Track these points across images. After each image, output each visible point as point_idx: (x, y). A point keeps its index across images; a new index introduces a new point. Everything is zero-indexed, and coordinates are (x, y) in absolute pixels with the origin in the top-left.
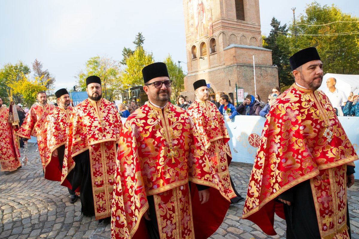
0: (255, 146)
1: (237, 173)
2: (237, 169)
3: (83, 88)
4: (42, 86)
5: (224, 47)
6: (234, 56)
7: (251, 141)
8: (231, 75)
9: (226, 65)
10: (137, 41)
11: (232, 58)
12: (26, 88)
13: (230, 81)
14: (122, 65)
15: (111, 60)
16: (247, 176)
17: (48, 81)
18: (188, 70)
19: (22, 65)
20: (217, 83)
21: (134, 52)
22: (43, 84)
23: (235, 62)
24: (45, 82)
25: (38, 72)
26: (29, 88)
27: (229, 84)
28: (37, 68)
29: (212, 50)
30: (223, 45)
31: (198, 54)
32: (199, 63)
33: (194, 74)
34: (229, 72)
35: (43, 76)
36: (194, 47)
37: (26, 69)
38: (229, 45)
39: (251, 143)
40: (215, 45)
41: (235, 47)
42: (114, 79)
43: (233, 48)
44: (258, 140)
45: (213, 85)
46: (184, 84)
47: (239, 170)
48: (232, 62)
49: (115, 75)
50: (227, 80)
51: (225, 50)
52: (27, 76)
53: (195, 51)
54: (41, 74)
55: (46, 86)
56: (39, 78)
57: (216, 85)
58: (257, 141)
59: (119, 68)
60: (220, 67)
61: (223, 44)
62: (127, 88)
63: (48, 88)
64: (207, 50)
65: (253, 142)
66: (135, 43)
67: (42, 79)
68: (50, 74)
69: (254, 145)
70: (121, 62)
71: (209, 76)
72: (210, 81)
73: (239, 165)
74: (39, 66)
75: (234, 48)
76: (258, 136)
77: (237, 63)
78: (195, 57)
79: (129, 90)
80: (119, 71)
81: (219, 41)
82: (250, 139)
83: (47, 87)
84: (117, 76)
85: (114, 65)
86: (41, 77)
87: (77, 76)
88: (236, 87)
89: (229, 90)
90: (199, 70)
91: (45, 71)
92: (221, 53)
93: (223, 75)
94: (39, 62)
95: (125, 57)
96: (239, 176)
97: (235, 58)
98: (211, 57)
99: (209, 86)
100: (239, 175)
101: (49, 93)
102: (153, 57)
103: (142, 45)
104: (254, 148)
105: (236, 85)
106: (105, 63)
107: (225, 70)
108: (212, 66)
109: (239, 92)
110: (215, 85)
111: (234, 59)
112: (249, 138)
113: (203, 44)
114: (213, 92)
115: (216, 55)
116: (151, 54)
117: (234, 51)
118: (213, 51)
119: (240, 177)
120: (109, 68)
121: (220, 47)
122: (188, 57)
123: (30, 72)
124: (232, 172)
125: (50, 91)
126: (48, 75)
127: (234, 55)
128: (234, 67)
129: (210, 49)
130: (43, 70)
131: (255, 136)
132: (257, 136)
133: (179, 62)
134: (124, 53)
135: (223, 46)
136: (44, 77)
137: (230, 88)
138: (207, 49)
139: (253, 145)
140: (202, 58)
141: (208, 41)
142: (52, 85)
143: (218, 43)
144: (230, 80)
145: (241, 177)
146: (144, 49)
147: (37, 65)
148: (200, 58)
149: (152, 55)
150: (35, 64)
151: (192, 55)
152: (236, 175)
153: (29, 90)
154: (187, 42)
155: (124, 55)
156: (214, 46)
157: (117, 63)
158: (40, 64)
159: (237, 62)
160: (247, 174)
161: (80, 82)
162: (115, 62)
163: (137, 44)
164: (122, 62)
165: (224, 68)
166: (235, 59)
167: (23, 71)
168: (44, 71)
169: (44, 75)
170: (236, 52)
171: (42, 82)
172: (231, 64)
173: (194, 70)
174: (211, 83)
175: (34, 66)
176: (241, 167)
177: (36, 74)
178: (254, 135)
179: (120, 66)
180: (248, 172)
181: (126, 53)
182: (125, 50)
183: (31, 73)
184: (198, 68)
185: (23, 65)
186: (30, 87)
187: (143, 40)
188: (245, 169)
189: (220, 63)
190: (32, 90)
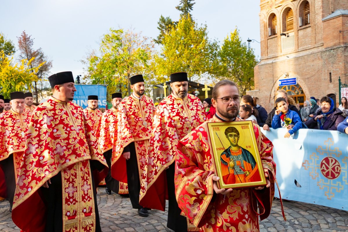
0: (330, 177)
1: (296, 218)
2: (298, 212)
3: (94, 79)
4: (31, 74)
5: (323, 16)
6: (340, 32)
7: (325, 169)
8: (333, 63)
9: (325, 46)
10: (182, 5)
11: (336, 34)
12: (7, 76)
13: (330, 73)
14: (157, 44)
15: (140, 36)
16: (310, 223)
17: (40, 66)
18: (262, 55)
19: (3, 40)
20: (308, 76)
21: (177, 23)
22: (33, 71)
23: (342, 41)
24: (37, 67)
25: (26, 51)
26: (12, 76)
27: (329, 79)
28: (24, 45)
29: (303, 20)
30: (323, 12)
31: (279, 28)
32: (279, 43)
33: (270, 61)
34: (331, 59)
35: (33, 58)
36: (273, 16)
37: (8, 47)
38: (333, 12)
39: (325, 173)
40: (309, 13)
41: (343, 15)
42: (143, 66)
43: (339, 16)
44: (336, 168)
45: (302, 81)
46: (255, 78)
47: (301, 214)
48: (337, 41)
49: (145, 61)
50: (326, 71)
51: (324, 21)
52: (9, 57)
53: (274, 22)
54: (31, 55)
55: (38, 74)
56: (28, 61)
57: (307, 80)
58: (334, 169)
59: (152, 49)
60: (315, 50)
61: (321, 10)
62: (161, 82)
63: (41, 77)
64: (295, 21)
65: (327, 171)
66: (179, 9)
67: (32, 62)
68: (45, 55)
69: (329, 175)
70: (155, 40)
71: (296, 65)
72: (298, 73)
73: (304, 206)
74: (28, 42)
75: (341, 18)
76: (336, 161)
77: (345, 43)
78: (273, 32)
79: (165, 84)
80: (152, 54)
81: (316, 6)
82: (324, 166)
83: (40, 75)
84: (149, 62)
85: (145, 43)
86: (30, 61)
87: (86, 60)
88: (340, 84)
89: (328, 88)
90: (279, 54)
91: (37, 51)
92: (318, 27)
93: (319, 63)
94: (28, 37)
95: (162, 32)
96: (296, 223)
97: (341, 34)
98: (301, 33)
99: (295, 81)
100: (298, 221)
101: (42, 85)
102: (206, 32)
103: (191, 12)
104: (329, 180)
105: (340, 80)
106: (130, 41)
107: (323, 55)
108: (301, 48)
109: (345, 92)
110: (304, 80)
111: (340, 36)
112: (322, 164)
113: (288, 11)
114: (302, 92)
115: (309, 30)
116: (204, 27)
117: (341, 22)
118: (305, 23)
119: (298, 225)
120: (136, 49)
121: (316, 16)
122: (263, 33)
123: (14, 52)
124: (289, 216)
125: (43, 82)
126: (42, 56)
127: (341, 29)
128: (340, 51)
129: (300, 20)
130: (34, 48)
131: (332, 161)
132: (334, 161)
133: (249, 41)
134: (160, 26)
135: (321, 14)
136: (34, 60)
137: (331, 85)
138: (294, 18)
139: (327, 175)
140: (285, 35)
141: (296, 5)
142: (46, 73)
143: (313, 10)
144: (332, 72)
145: (300, 224)
146: (193, 19)
147: (25, 41)
148: (281, 35)
149: (205, 29)
150: (22, 39)
151: (269, 30)
152: (293, 221)
153: (12, 79)
154: (262, 7)
155: (161, 28)
156: (306, 15)
157: (148, 42)
158: (30, 40)
159: (345, 41)
160: (311, 221)
161: (91, 70)
162: (146, 39)
163: (182, 10)
164: (157, 39)
165: (322, 52)
166: (342, 37)
167: (5, 49)
168: (35, 50)
169: (36, 56)
170: (343, 24)
171: (32, 67)
172: (335, 45)
173: (270, 55)
174: (298, 77)
175: (20, 42)
176: (306, 211)
177: (23, 55)
178: (330, 159)
179: (153, 47)
180: (314, 219)
181: (163, 25)
182: (163, 20)
183: (15, 54)
184: (277, 52)
185: (5, 40)
186: (13, 74)
187: (193, 4)
188: (310, 214)
189: (316, 43)
190: (16, 80)
